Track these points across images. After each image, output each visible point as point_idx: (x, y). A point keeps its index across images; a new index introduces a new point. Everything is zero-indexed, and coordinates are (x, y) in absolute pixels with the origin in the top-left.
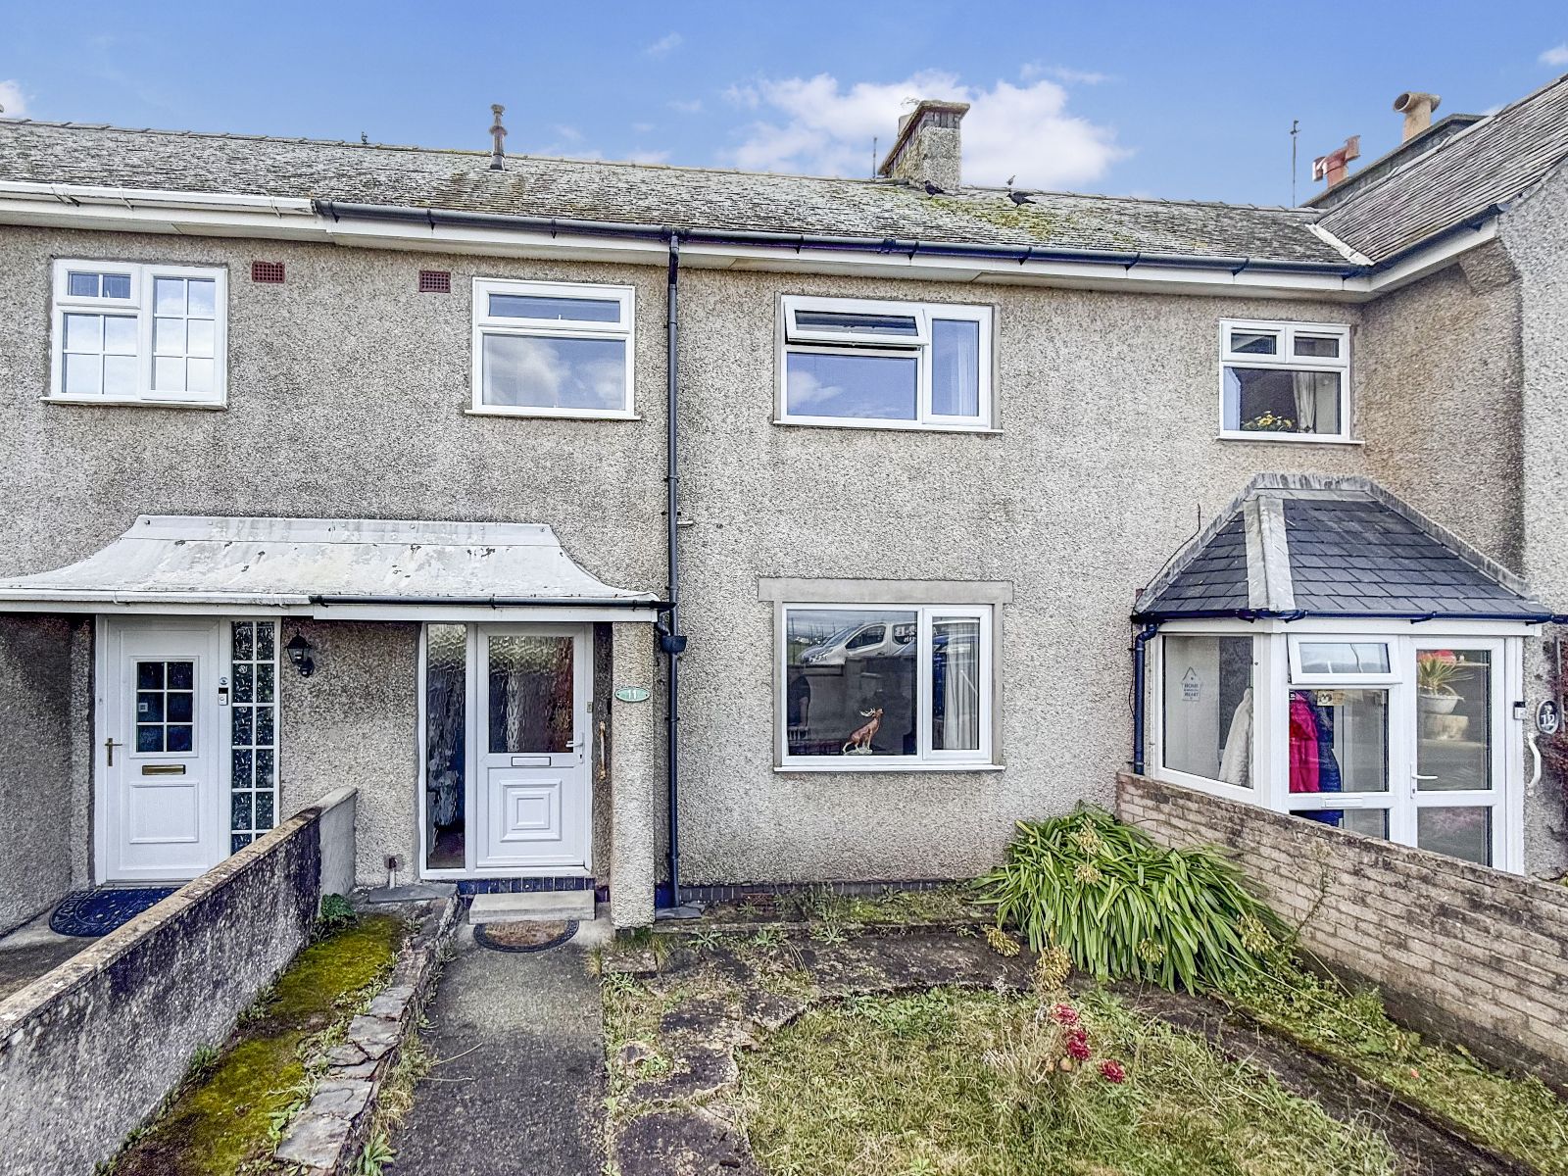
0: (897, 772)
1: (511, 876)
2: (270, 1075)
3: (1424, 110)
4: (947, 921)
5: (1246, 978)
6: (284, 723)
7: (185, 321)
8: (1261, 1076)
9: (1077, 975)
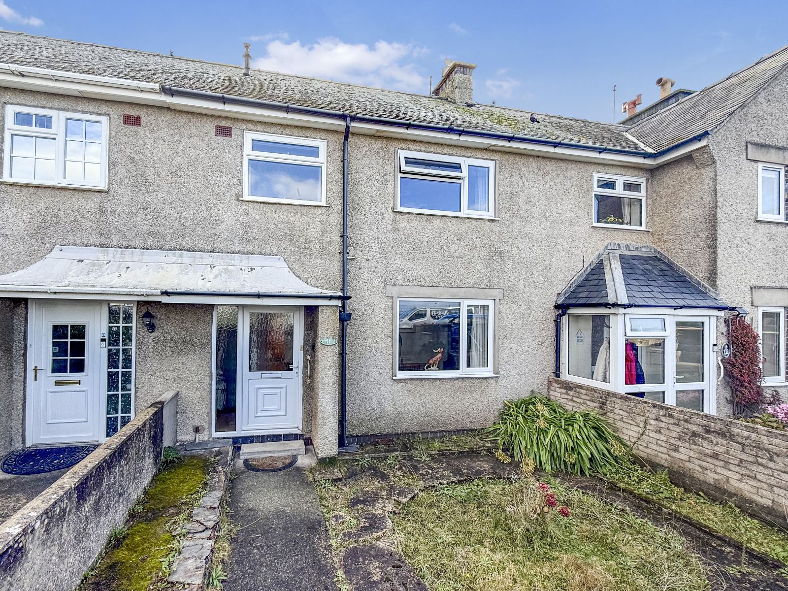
0: (450, 378)
1: (260, 434)
2: (154, 540)
3: (668, 85)
4: (476, 448)
5: (611, 468)
6: (138, 357)
7: (84, 142)
8: (623, 510)
9: (538, 470)
